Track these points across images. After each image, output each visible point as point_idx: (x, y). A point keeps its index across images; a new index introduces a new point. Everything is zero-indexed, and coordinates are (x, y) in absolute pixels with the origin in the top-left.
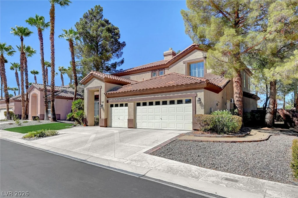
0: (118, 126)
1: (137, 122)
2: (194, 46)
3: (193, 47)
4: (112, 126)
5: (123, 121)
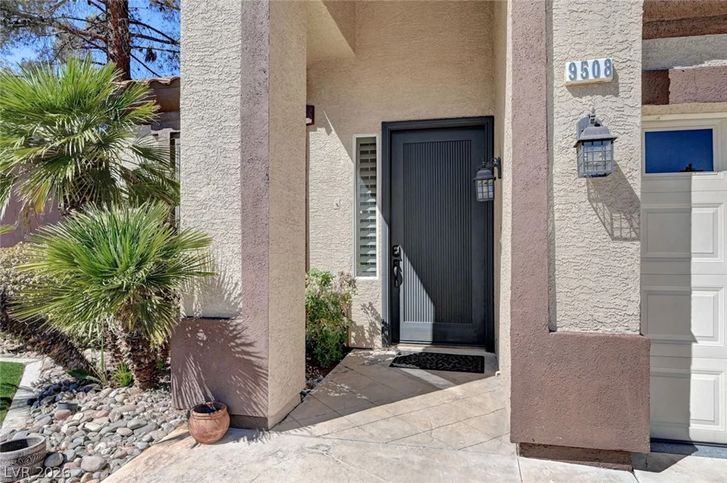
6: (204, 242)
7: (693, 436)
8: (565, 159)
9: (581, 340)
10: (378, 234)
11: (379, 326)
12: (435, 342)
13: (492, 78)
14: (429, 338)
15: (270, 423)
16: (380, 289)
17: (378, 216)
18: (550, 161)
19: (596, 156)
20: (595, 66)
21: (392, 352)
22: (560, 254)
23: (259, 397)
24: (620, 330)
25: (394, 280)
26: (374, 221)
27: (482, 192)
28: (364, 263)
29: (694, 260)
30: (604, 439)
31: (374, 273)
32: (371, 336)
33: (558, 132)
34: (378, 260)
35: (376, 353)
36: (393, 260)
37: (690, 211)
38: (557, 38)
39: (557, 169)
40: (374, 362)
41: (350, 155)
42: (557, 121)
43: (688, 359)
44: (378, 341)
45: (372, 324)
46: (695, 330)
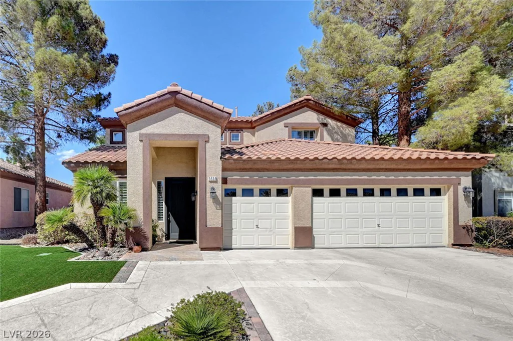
0: (254, 246)
1: (314, 233)
2: (308, 100)
3: (305, 102)
4: (233, 246)
5: (270, 231)
6: (135, 210)
7: (233, 248)
8: (208, 195)
9: (211, 228)
10: (164, 209)
11: (164, 235)
12: (179, 239)
13: (195, 168)
14: (178, 238)
15: (149, 249)
16: (164, 225)
17: (164, 204)
18: (206, 195)
19: (214, 195)
20: (214, 178)
21: (168, 242)
22: (208, 212)
23: (147, 243)
24: (218, 226)
25: (168, 222)
26: (163, 205)
27: (193, 198)
28: (159, 217)
29: (233, 214)
30: (215, 246)
31: (163, 220)
32: (162, 238)
33: (207, 189)
34: (164, 216)
35: (163, 242)
36: (168, 216)
37: (232, 204)
38: (207, 172)
39: (207, 197)
40: (164, 243)
41: (156, 186)
42: (207, 187)
43: (232, 233)
44: (164, 239)
45: (162, 234)
46: (233, 227)
